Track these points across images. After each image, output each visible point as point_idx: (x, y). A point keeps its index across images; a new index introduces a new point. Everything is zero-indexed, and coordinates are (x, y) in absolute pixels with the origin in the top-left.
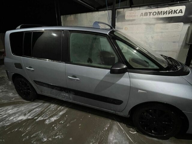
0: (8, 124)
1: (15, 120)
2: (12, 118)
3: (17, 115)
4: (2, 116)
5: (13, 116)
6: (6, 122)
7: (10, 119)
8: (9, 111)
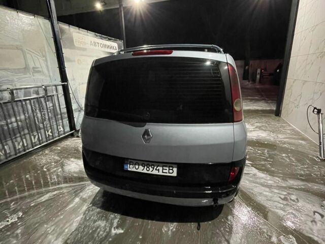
0: (277, 178)
1: (269, 177)
2: (270, 182)
3: (262, 181)
4: (279, 193)
5: (267, 183)
6: (278, 183)
7: (273, 182)
8: (267, 193)
